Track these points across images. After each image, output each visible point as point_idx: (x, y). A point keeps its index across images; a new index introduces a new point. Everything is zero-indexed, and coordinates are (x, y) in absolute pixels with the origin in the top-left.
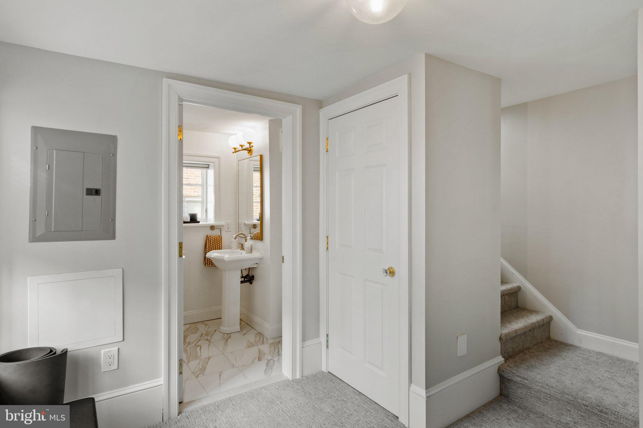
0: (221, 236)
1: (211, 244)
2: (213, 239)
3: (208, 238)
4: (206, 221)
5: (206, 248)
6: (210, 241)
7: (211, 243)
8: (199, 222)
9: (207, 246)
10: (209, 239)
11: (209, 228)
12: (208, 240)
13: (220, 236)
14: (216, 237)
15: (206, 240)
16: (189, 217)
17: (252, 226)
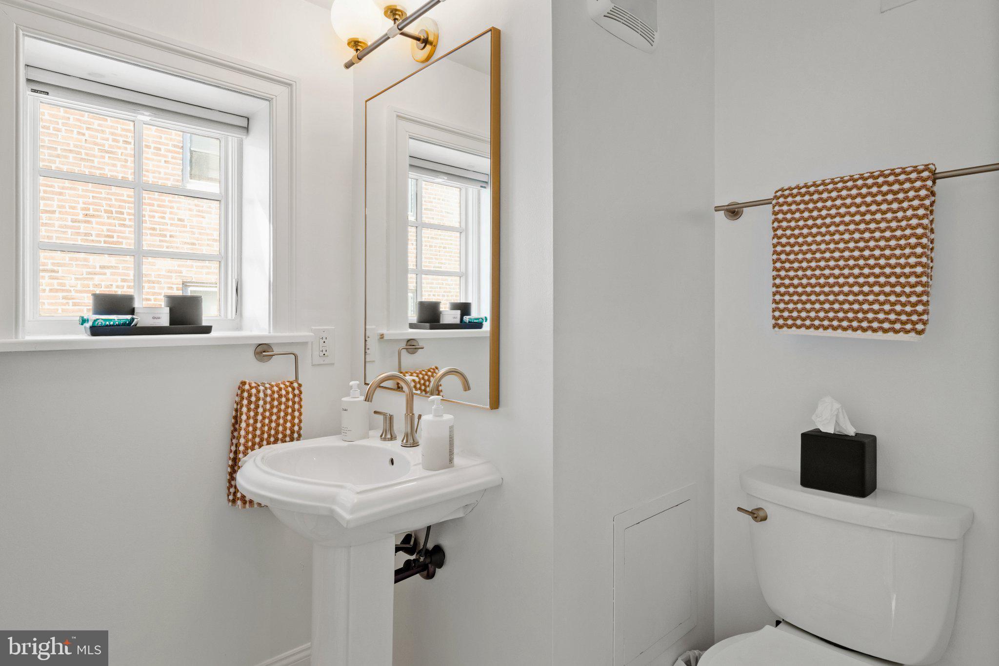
0: (300, 385)
1: (260, 418)
2: (266, 395)
3: (246, 395)
4: (239, 328)
5: (236, 434)
6: (252, 406)
7: (256, 414)
8: (207, 330)
9: (243, 425)
10: (250, 396)
11: (250, 354)
12: (245, 402)
13: (296, 385)
14: (280, 389)
15: (238, 399)
16: (167, 310)
17: (403, 345)
